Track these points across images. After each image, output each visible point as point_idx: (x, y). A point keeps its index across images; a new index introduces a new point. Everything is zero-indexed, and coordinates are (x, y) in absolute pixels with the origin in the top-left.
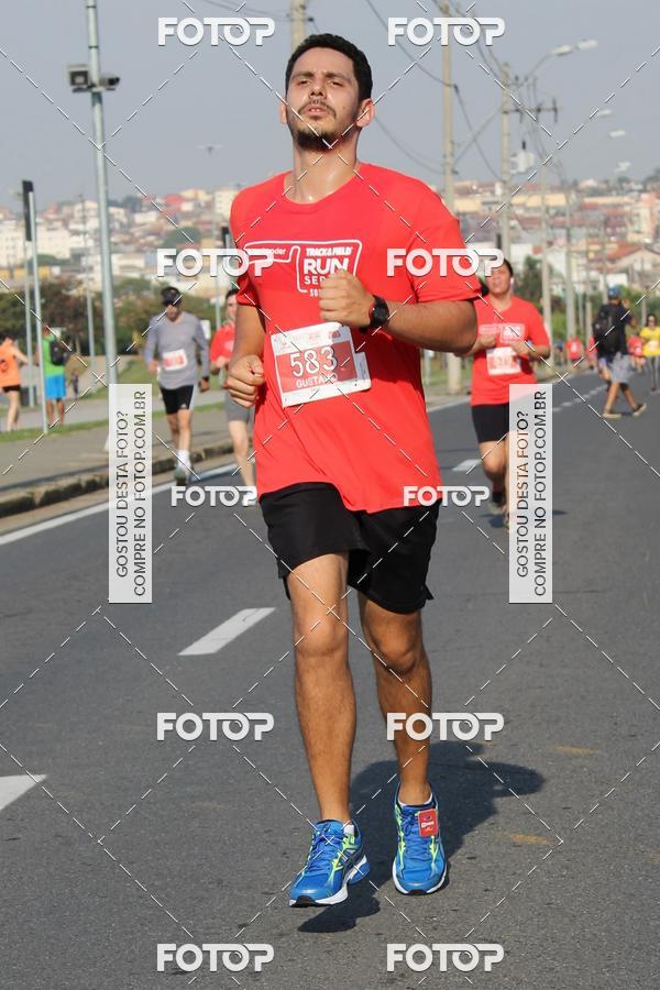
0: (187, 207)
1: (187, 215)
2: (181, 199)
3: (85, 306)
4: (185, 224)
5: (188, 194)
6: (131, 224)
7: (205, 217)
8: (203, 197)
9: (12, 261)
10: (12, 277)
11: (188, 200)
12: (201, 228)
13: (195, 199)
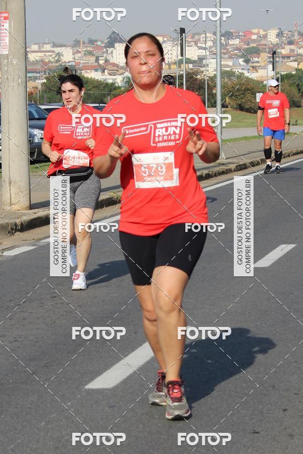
0: (254, 37)
1: (254, 41)
2: (253, 34)
3: (204, 84)
4: (252, 45)
5: (255, 31)
6: (227, 44)
7: (262, 42)
8: (262, 33)
9: (170, 61)
10: (170, 68)
11: (254, 34)
12: (260, 47)
13: (258, 34)
